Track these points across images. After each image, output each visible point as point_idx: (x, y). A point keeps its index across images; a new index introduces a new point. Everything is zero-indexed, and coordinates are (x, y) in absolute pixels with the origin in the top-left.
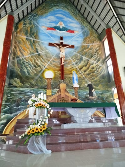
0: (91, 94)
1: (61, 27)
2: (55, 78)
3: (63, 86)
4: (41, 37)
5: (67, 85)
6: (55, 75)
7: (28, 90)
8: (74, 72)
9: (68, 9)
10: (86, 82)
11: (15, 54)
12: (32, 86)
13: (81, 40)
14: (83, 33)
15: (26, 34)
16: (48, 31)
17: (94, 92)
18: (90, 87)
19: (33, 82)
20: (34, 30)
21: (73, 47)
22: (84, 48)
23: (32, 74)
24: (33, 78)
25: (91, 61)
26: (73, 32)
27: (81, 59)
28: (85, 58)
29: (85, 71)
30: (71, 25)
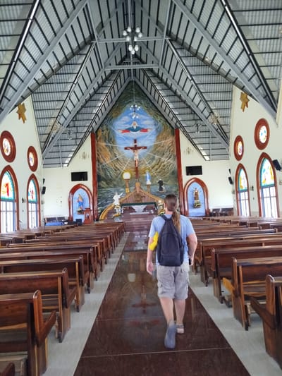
0: (161, 189)
1: (135, 128)
2: (131, 178)
3: (138, 184)
4: (118, 141)
5: (141, 183)
6: (131, 175)
7: (112, 190)
8: (147, 171)
9: (141, 104)
10: (157, 179)
11: (99, 161)
12: (115, 186)
13: (154, 138)
14: (157, 129)
15: (105, 141)
16: (123, 134)
17: (163, 187)
18: (161, 183)
19: (115, 183)
20: (111, 136)
21: (145, 148)
22: (156, 146)
23: (114, 177)
24: (115, 180)
25: (163, 159)
26: (145, 130)
27: (154, 158)
28: (157, 157)
29: (157, 170)
30: (145, 122)
